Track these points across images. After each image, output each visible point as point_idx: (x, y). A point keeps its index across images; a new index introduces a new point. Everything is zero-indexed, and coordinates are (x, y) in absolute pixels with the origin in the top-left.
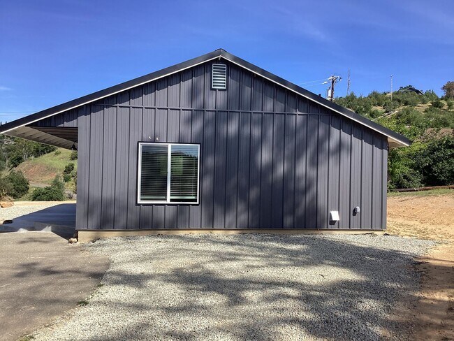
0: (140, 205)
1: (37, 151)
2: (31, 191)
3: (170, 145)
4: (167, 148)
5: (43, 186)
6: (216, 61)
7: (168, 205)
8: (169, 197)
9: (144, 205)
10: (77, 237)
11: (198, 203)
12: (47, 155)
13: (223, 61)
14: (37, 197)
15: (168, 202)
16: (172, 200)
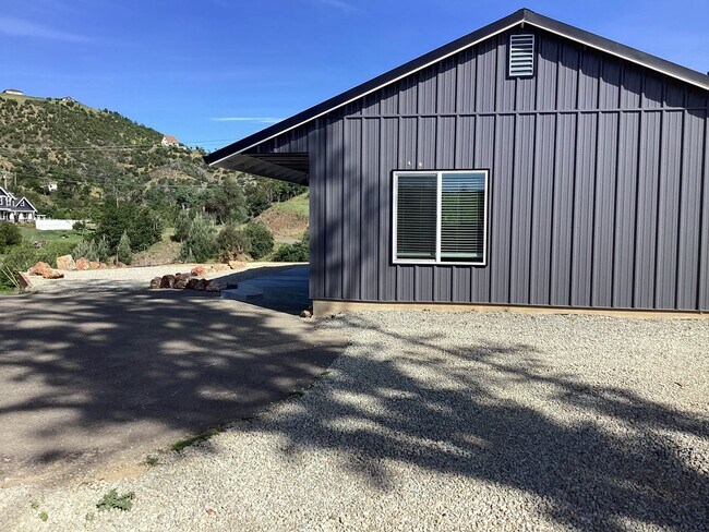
0: (396, 265)
1: (284, 192)
2: (276, 249)
3: (440, 174)
4: (435, 179)
5: (291, 242)
6: (517, 30)
7: (439, 266)
8: (439, 254)
9: (402, 265)
10: (311, 311)
11: (484, 264)
12: (297, 198)
13: (528, 28)
14: (282, 256)
15: (439, 262)
16: (443, 259)
